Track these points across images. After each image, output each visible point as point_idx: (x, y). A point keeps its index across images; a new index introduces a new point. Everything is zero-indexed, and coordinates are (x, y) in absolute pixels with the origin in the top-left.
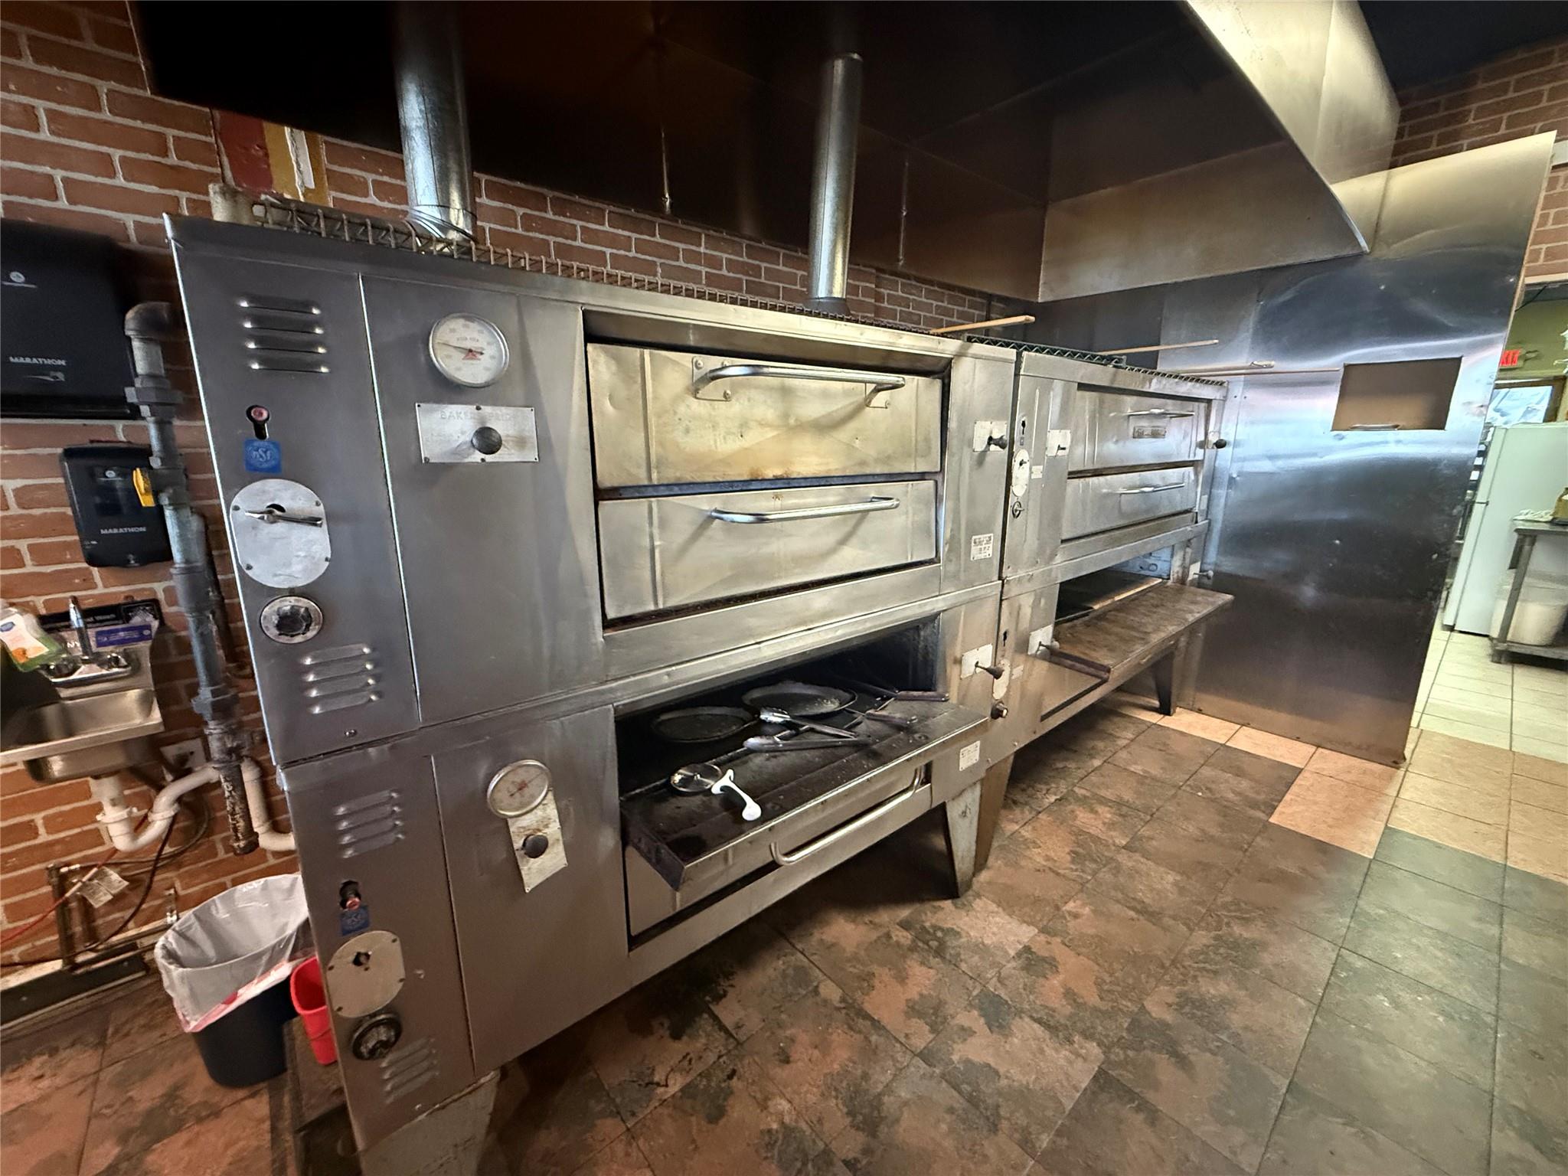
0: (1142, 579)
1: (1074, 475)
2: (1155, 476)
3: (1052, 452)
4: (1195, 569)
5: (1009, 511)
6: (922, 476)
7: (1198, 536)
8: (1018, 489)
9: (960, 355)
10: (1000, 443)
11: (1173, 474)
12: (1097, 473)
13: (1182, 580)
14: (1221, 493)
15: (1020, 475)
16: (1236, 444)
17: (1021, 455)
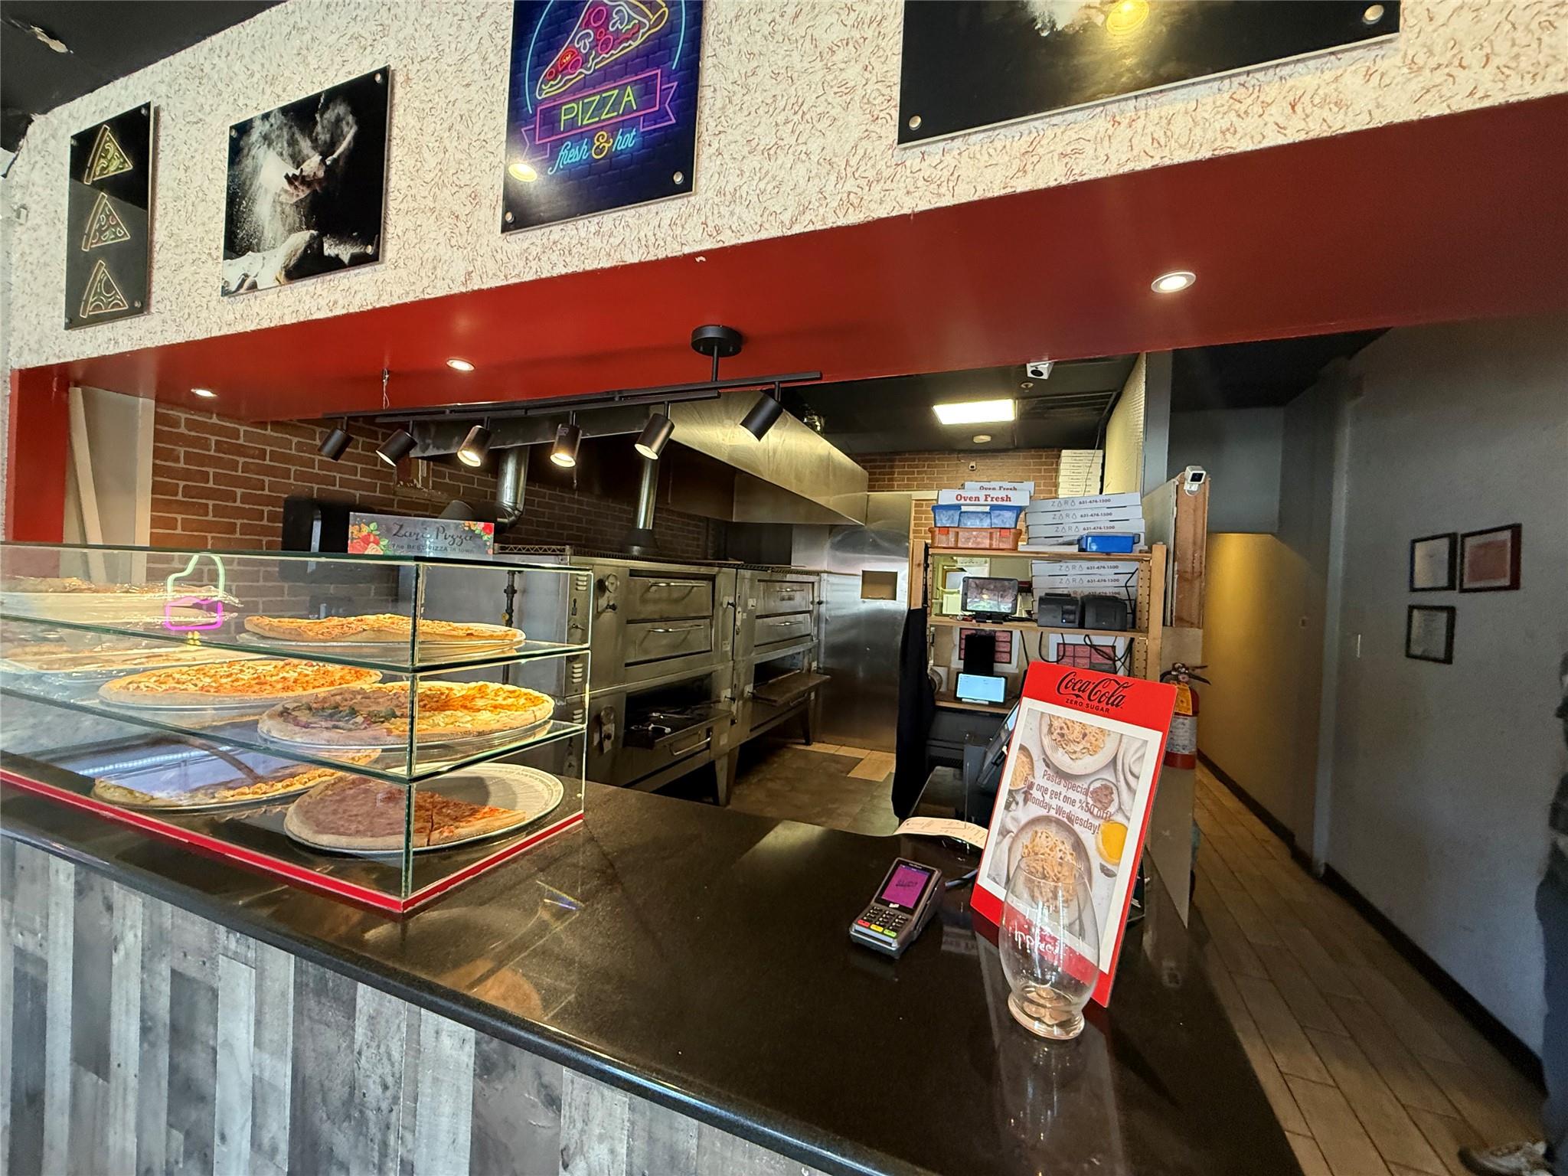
0: (790, 670)
1: (758, 617)
2: (792, 618)
3: (750, 607)
4: (814, 665)
5: (736, 632)
6: (704, 618)
7: (814, 647)
8: (738, 623)
9: (719, 572)
10: (731, 604)
11: (800, 617)
12: (767, 616)
13: (809, 670)
14: (823, 625)
15: (739, 616)
16: (827, 603)
17: (739, 609)
